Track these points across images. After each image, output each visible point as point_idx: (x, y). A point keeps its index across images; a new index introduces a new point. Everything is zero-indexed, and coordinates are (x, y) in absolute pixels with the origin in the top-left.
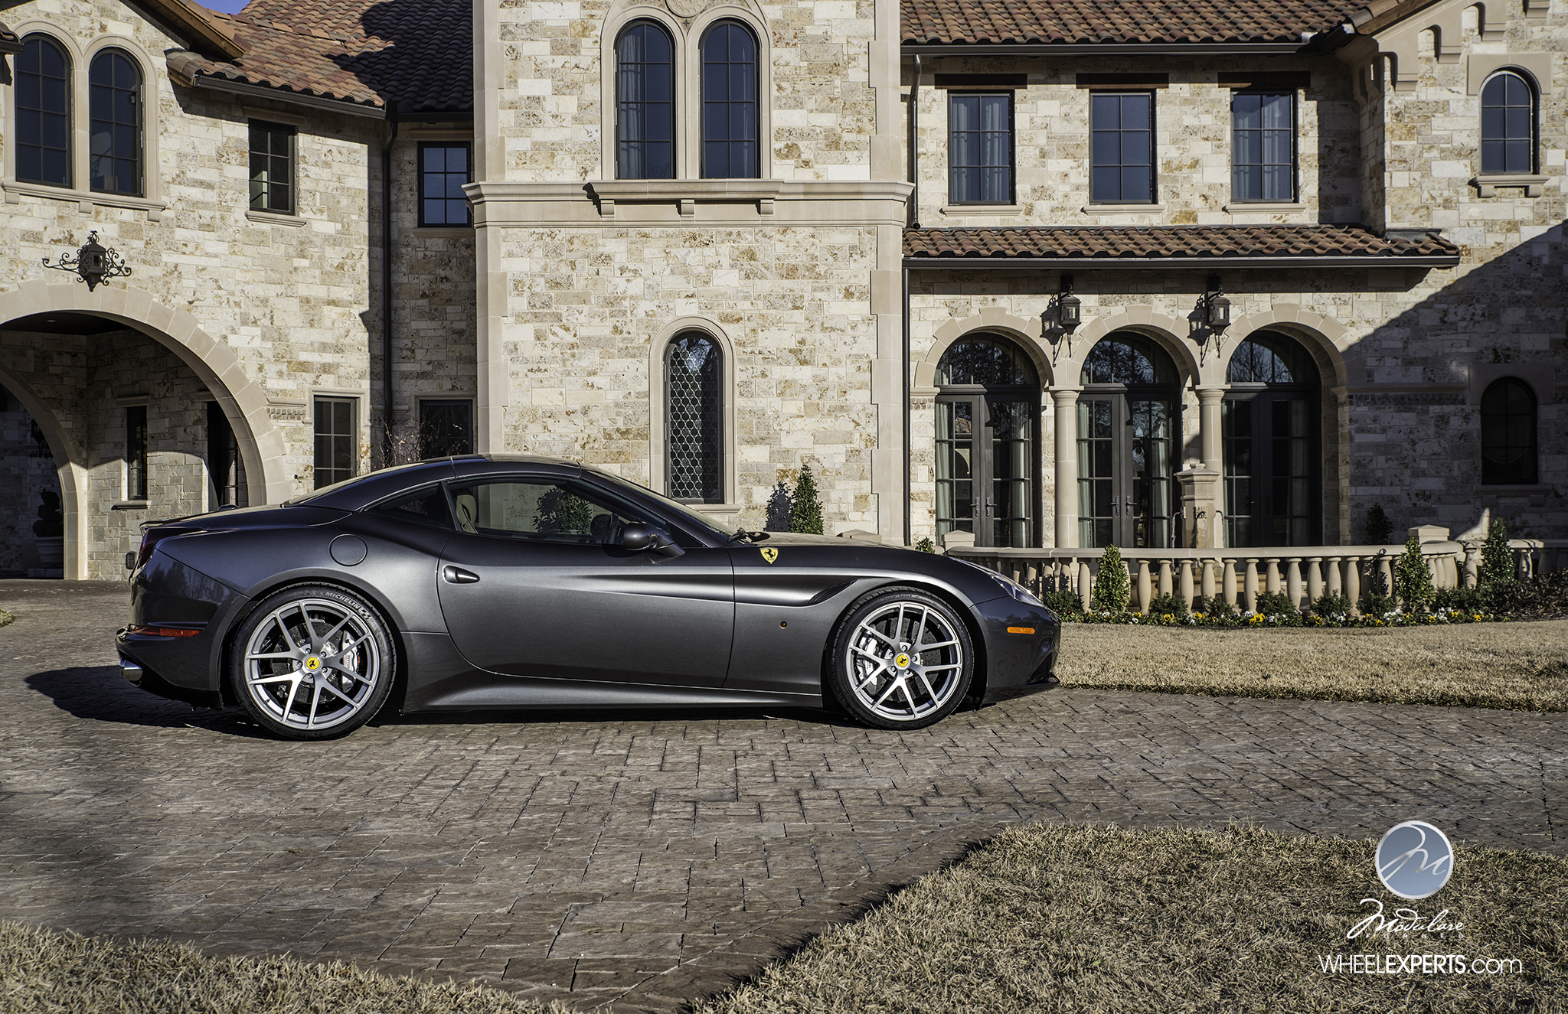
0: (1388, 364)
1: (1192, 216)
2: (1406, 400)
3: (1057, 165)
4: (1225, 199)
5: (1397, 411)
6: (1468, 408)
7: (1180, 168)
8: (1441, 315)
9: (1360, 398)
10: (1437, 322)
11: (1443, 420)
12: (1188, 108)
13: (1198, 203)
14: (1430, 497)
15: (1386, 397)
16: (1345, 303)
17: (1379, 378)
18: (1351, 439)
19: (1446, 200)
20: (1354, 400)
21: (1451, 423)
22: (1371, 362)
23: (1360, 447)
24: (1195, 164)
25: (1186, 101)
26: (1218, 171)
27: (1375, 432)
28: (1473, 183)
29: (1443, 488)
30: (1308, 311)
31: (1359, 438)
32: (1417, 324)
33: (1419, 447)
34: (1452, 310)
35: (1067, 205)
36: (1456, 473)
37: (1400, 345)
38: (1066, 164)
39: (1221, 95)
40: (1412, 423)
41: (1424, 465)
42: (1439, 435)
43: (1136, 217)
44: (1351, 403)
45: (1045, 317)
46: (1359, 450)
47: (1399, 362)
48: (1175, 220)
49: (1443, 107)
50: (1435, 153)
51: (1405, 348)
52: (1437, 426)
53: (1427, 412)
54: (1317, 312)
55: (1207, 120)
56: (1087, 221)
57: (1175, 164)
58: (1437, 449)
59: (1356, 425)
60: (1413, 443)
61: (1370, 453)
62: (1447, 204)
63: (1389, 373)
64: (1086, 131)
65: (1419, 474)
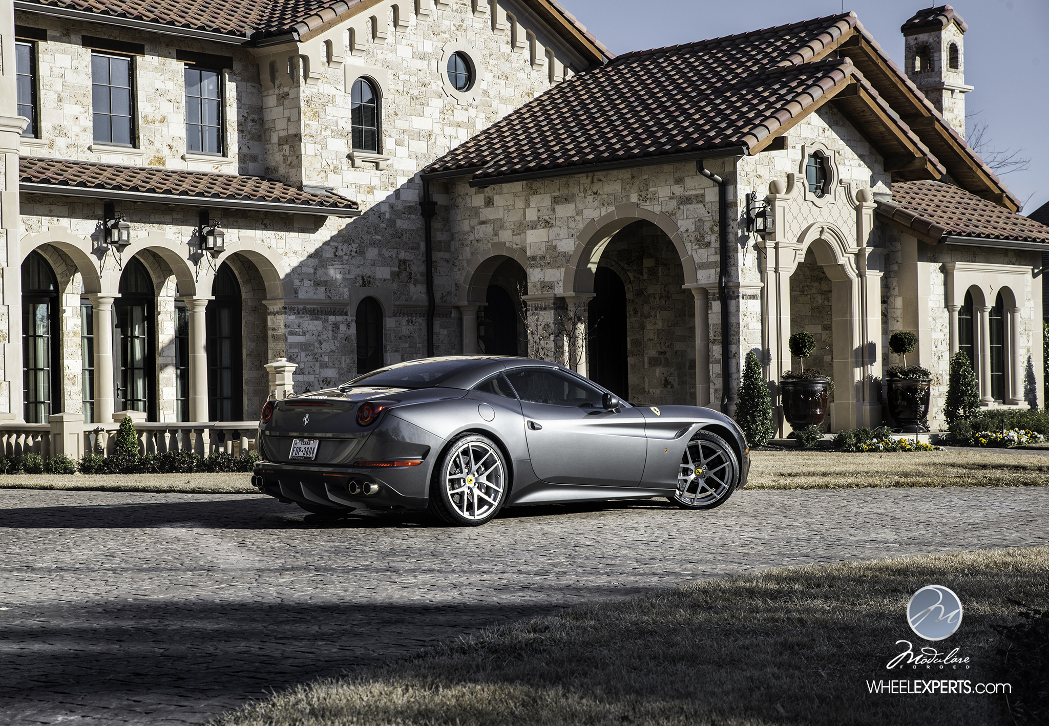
0: (305, 285)
1: (161, 160)
2: (317, 312)
3: (70, 109)
4: (183, 149)
5: (311, 320)
6: (349, 318)
7: (153, 122)
8: (334, 250)
9: (292, 309)
10: (332, 255)
11: (336, 326)
12: (157, 75)
13: (166, 151)
14: (329, 383)
15: (305, 309)
16: (281, 238)
17: (302, 295)
18: (286, 339)
19: (335, 167)
20: (287, 311)
21: (341, 329)
22: (297, 282)
23: (291, 346)
24: (163, 120)
25: (156, 69)
26: (178, 128)
27: (299, 335)
28: (350, 157)
29: (337, 376)
30: (260, 242)
31: (292, 339)
32: (321, 256)
33: (323, 346)
34: (340, 247)
35: (79, 142)
36: (343, 365)
37: (312, 271)
38: (77, 110)
39: (179, 66)
40: (320, 328)
41: (326, 359)
42: (334, 338)
43: (125, 157)
44: (285, 313)
45: (94, 237)
46: (290, 348)
47: (312, 283)
48: (151, 163)
49: (332, 99)
50: (328, 132)
51: (315, 273)
52: (333, 331)
53: (327, 321)
54: (265, 243)
55: (170, 85)
56: (92, 158)
57: (150, 119)
58: (333, 348)
59: (289, 329)
60: (320, 343)
61: (297, 350)
62: (335, 170)
63: (307, 292)
64: (89, 83)
65: (324, 366)
